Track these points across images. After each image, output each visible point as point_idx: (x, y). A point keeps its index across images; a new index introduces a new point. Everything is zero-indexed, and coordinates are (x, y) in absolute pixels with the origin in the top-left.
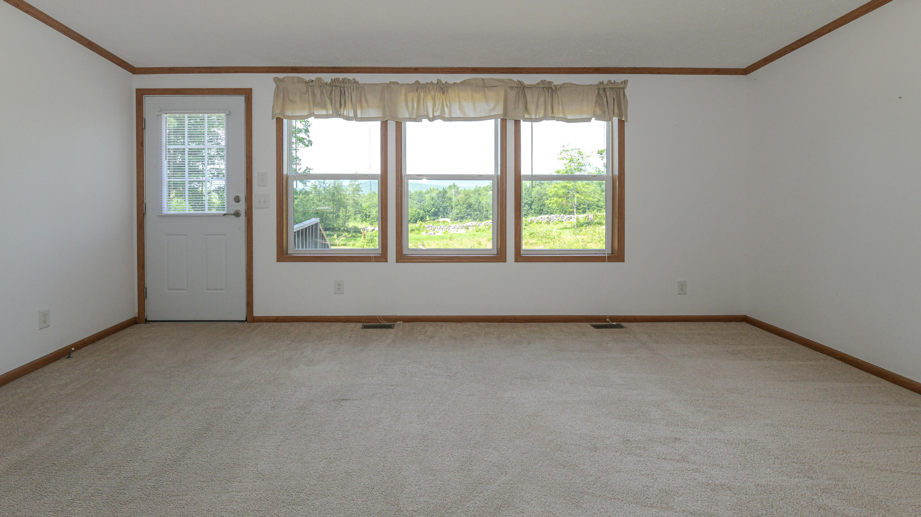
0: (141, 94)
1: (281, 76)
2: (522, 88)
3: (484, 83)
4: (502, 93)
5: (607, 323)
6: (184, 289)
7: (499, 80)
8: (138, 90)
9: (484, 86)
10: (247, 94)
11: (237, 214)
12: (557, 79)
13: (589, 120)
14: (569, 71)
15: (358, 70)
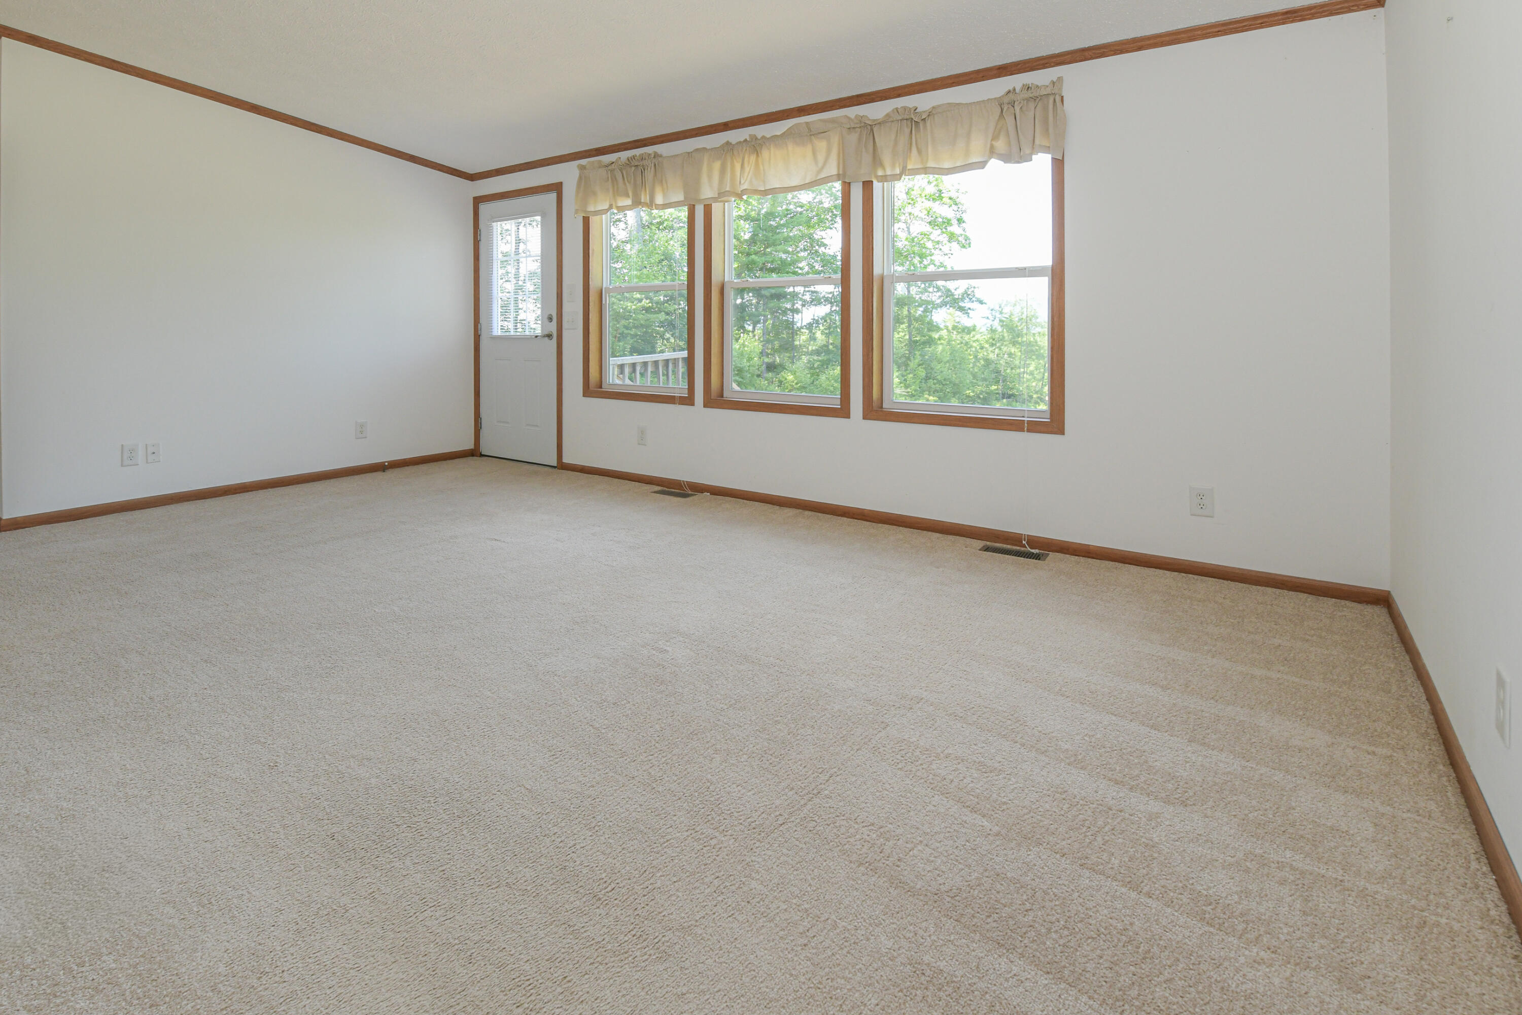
0: (478, 201)
1: (584, 162)
2: (868, 128)
3: (810, 130)
4: (835, 140)
5: (1023, 549)
6: (508, 423)
7: (833, 121)
8: (475, 198)
9: (812, 134)
10: (557, 188)
11: (549, 336)
12: (923, 102)
13: (982, 165)
14: (951, 82)
15: (661, 139)
